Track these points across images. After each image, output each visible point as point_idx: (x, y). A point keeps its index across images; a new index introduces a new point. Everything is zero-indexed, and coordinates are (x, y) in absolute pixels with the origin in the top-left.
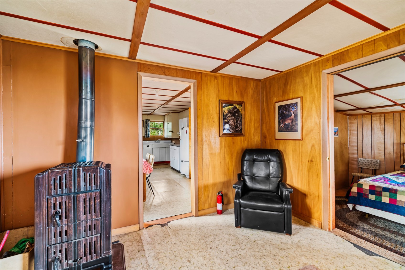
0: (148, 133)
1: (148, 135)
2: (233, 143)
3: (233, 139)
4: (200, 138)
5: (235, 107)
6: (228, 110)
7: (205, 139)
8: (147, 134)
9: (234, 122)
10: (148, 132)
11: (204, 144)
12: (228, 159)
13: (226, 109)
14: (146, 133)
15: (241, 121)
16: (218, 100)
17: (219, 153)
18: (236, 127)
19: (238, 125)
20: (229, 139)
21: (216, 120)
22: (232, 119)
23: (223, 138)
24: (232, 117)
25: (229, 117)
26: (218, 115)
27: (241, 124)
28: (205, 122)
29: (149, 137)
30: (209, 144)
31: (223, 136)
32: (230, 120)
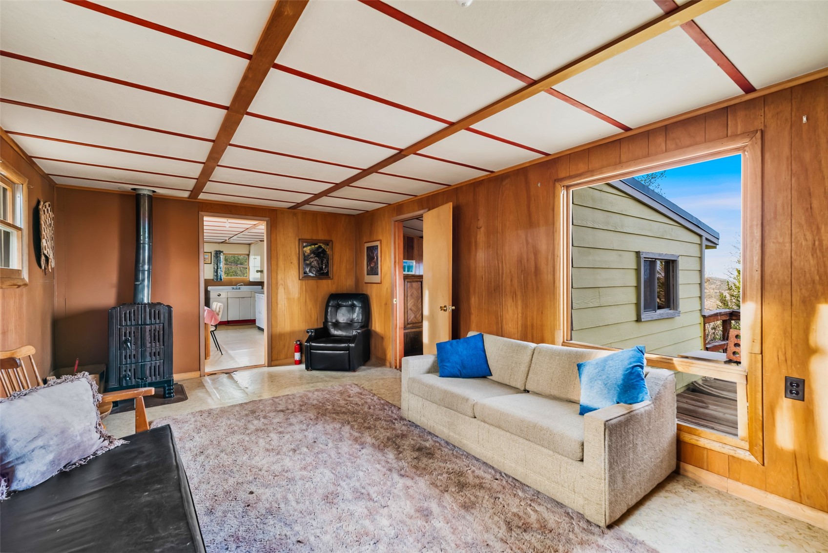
0: (219, 274)
1: (219, 277)
2: (318, 287)
3: (317, 282)
4: (274, 281)
5: (320, 247)
6: (310, 251)
7: (280, 282)
8: (217, 275)
9: (319, 264)
10: (219, 272)
11: (280, 288)
12: (310, 305)
13: (307, 250)
14: (215, 274)
15: (328, 263)
16: (297, 239)
17: (299, 299)
18: (321, 269)
19: (324, 267)
20: (312, 282)
21: (295, 262)
22: (315, 260)
23: (304, 282)
24: (316, 258)
25: (312, 258)
26: (298, 255)
27: (327, 266)
28: (281, 263)
29: (221, 279)
30: (286, 288)
31: (304, 279)
32: (312, 262)
